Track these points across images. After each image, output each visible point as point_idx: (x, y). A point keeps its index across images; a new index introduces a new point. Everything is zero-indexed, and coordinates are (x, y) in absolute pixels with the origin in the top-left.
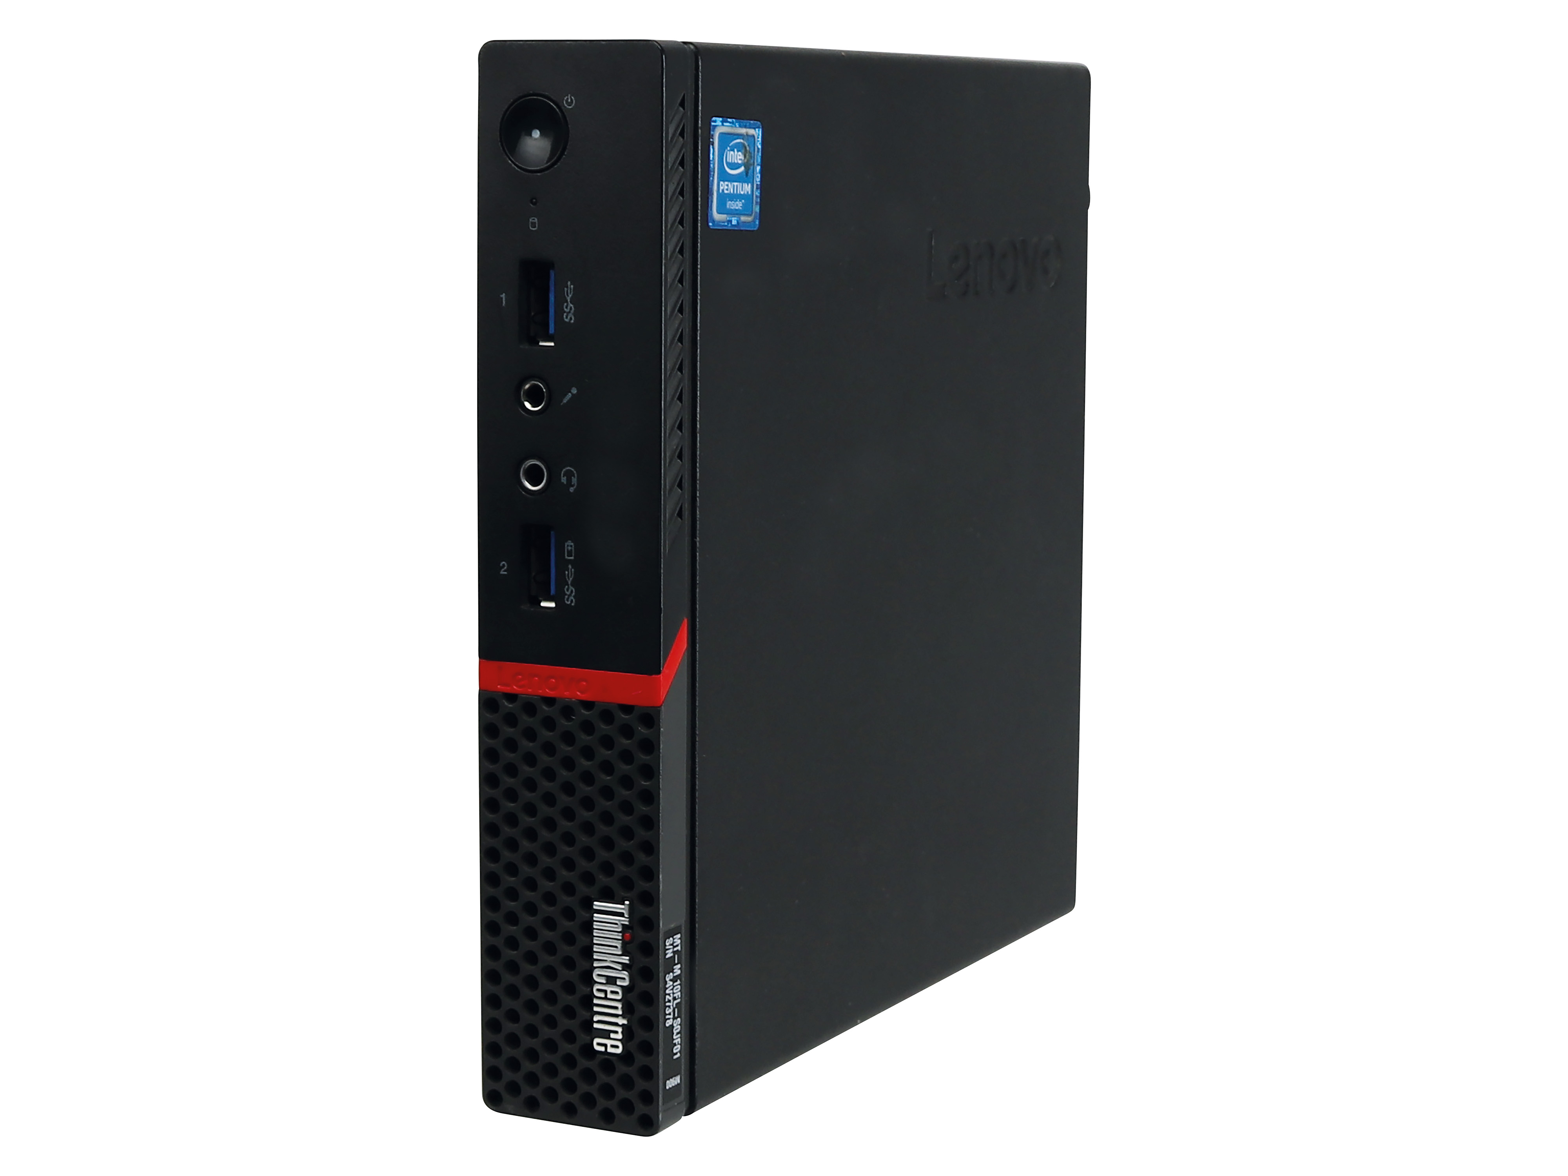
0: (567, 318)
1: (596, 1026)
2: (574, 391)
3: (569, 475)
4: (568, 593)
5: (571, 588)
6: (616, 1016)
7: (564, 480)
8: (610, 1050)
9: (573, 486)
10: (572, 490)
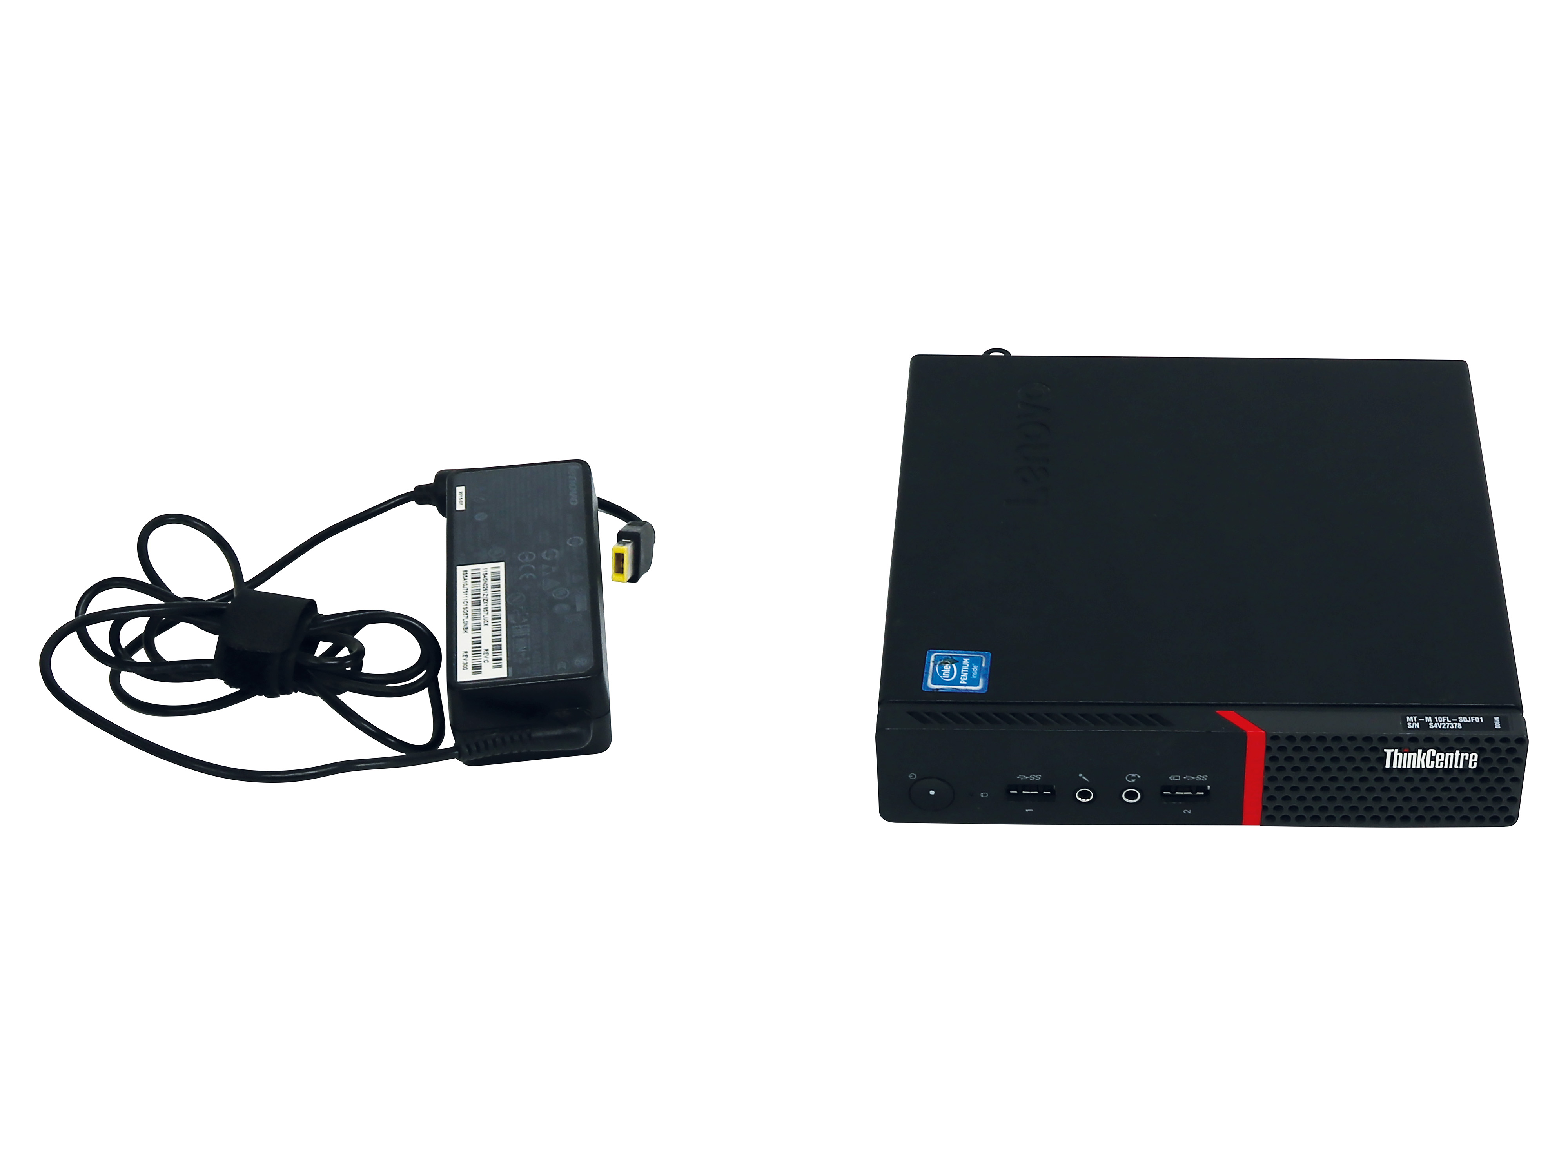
0: (1038, 778)
1: (1461, 767)
2: (1081, 775)
3: (1130, 778)
4: (1200, 779)
5: (1197, 777)
6: (1454, 756)
7: (1133, 781)
8: (1476, 759)
9: (1137, 776)
10: (1139, 777)
